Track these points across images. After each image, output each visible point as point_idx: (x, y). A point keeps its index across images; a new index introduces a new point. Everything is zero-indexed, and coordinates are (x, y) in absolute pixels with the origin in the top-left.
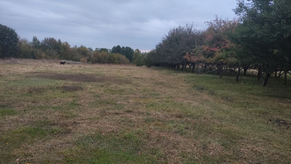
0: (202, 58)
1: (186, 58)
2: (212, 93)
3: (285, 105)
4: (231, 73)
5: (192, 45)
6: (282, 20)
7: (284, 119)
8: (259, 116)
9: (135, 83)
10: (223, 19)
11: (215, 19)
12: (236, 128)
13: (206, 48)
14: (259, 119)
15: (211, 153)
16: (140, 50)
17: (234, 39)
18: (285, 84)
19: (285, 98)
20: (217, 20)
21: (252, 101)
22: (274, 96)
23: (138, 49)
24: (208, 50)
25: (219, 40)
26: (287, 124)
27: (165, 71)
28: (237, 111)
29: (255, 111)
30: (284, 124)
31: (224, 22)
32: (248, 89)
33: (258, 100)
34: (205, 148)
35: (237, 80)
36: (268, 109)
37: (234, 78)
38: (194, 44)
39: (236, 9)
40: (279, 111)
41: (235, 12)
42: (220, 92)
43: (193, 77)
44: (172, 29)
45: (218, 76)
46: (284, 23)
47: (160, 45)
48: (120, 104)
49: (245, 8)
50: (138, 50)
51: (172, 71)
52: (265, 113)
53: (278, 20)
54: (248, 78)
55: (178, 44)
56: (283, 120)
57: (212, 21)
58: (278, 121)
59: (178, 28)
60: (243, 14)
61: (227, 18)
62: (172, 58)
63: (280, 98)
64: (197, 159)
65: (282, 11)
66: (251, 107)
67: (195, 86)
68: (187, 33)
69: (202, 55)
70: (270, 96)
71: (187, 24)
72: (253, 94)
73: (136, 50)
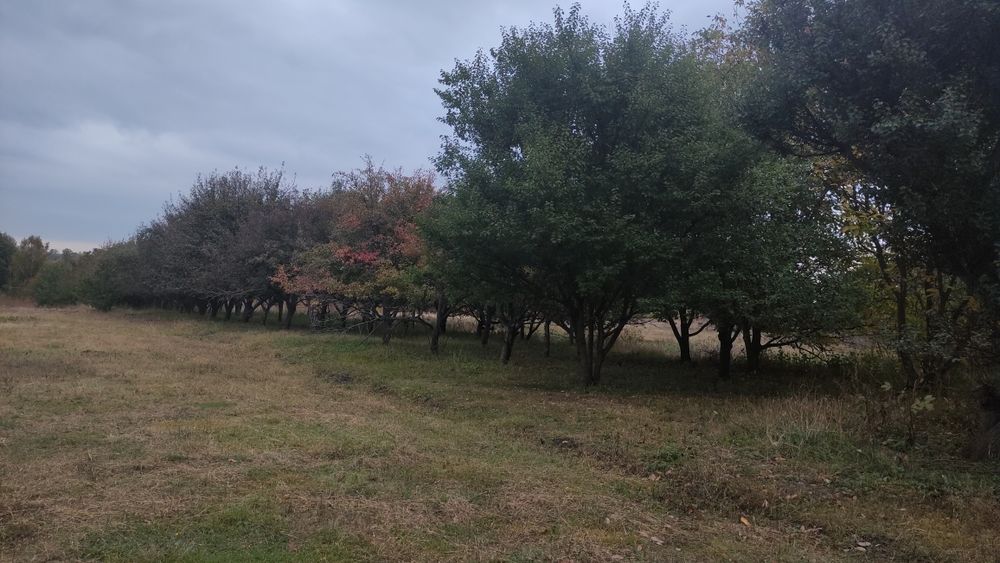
0: (331, 283)
1: (279, 283)
2: (380, 389)
3: (562, 405)
4: (409, 329)
5: (287, 238)
6: (547, 203)
7: (570, 436)
8: (516, 436)
9: (106, 373)
10: (391, 171)
11: (364, 167)
12: (481, 465)
13: (341, 253)
14: (518, 443)
15: (455, 520)
16: (44, 243)
17: (435, 237)
18: (548, 354)
19: (559, 389)
20: (370, 170)
21: (490, 402)
22: (535, 386)
23: (36, 236)
24: (348, 258)
25: (377, 230)
26: (576, 446)
27: (184, 326)
28: (467, 428)
29: (507, 426)
30: (570, 447)
31: (390, 179)
32: (471, 373)
33: (501, 398)
34: (438, 511)
35: (435, 348)
36: (532, 417)
37: (425, 342)
38: (294, 235)
39: (439, 158)
40: (555, 420)
41: (436, 165)
42: (405, 385)
43: (299, 344)
44: (205, 177)
45: (379, 339)
46: (550, 210)
47: (156, 231)
48: (119, 442)
49: (462, 159)
50: (36, 242)
51: (216, 326)
52: (527, 427)
53: (538, 200)
54: (456, 342)
55: (234, 231)
56: (568, 439)
57: (356, 173)
58: (557, 441)
59: (229, 178)
60: (457, 173)
61: (398, 168)
62: (213, 277)
63: (547, 389)
64: (433, 535)
65: (545, 182)
66: (493, 417)
67: (320, 373)
68: (261, 196)
69: (328, 274)
70: (526, 386)
71: (261, 168)
72: (488, 385)
73: (24, 243)
